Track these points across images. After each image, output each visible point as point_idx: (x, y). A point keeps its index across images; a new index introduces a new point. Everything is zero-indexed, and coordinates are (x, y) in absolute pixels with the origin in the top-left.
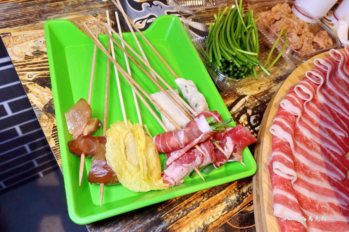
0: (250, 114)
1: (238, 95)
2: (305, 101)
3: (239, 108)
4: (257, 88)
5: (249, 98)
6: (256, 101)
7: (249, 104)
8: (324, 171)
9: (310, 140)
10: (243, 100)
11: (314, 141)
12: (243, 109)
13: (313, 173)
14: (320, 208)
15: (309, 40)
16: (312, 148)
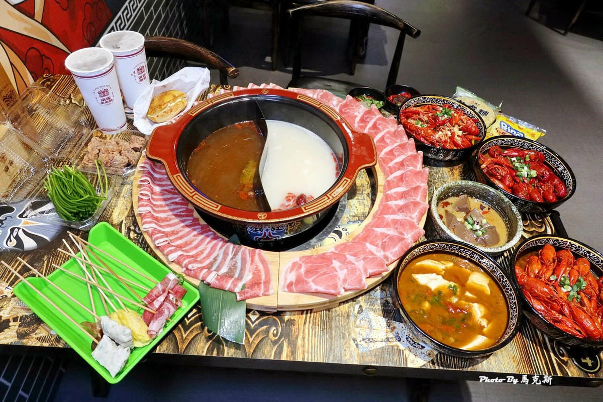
0: (134, 229)
1: (118, 225)
2: (149, 199)
3: (125, 231)
4: (125, 210)
5: (126, 220)
6: (131, 218)
7: (129, 224)
8: (182, 224)
9: (167, 217)
10: (123, 225)
11: (169, 215)
13: (178, 230)
14: (190, 242)
15: (128, 151)
16: (170, 220)
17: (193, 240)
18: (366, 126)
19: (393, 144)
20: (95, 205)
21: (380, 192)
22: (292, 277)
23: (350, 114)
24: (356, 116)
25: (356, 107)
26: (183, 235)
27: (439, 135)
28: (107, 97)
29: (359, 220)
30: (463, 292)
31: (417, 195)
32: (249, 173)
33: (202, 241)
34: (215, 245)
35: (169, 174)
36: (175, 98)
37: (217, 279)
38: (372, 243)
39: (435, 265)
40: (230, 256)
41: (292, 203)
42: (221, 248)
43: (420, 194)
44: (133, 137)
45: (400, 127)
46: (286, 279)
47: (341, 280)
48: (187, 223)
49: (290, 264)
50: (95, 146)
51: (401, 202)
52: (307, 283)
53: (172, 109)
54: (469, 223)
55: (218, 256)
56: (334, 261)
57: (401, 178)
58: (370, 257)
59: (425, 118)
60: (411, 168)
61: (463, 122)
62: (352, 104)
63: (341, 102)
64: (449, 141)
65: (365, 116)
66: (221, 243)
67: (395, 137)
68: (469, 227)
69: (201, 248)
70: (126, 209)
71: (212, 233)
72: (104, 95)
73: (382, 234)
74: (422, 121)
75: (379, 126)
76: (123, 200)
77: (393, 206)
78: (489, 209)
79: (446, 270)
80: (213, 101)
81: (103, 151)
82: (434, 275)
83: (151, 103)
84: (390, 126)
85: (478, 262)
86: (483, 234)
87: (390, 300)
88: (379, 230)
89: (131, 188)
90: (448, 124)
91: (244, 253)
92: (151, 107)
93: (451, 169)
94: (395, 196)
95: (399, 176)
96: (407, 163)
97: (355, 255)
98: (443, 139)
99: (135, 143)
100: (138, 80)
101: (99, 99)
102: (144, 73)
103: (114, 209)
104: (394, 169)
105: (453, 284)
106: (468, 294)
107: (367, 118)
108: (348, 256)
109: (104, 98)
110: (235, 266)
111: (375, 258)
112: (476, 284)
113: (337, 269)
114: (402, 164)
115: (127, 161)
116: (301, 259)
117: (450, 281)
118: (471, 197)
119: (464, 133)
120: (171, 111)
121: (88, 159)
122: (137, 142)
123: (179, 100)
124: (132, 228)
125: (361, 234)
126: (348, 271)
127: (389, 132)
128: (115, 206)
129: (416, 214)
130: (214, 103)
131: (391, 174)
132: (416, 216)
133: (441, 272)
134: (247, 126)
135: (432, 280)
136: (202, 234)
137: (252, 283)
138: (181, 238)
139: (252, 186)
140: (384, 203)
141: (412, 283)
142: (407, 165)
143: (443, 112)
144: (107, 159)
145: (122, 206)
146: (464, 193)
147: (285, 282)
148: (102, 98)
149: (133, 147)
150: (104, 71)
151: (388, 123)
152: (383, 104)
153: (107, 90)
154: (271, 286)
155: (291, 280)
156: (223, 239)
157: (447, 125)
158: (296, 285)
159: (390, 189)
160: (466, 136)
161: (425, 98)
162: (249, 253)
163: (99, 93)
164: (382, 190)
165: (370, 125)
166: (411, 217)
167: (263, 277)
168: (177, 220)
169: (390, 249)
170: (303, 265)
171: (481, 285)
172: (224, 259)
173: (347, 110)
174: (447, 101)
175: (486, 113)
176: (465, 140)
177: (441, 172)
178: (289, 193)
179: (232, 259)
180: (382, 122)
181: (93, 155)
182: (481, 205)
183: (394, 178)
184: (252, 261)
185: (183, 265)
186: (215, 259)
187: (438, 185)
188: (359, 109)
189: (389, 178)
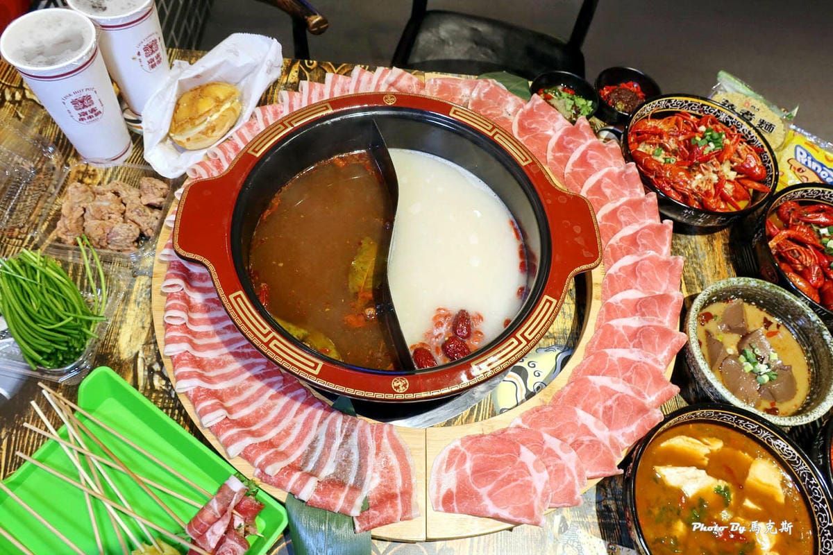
0: (159, 369)
1: (131, 362)
2: (185, 323)
3: (144, 375)
4: (141, 330)
5: (143, 352)
6: (151, 348)
7: (149, 359)
8: (248, 374)
9: (219, 357)
10: (140, 361)
11: (223, 355)
12: (149, 371)
13: (241, 387)
14: (265, 410)
15: (138, 212)
16: (225, 364)
17: (271, 408)
18: (568, 158)
19: (617, 199)
20: (85, 334)
21: (597, 299)
22: (450, 482)
23: (538, 132)
24: (548, 138)
25: (549, 119)
26: (252, 396)
27: (698, 181)
28: (89, 108)
29: (556, 344)
30: (740, 500)
31: (664, 313)
32: (364, 267)
33: (286, 408)
34: (311, 417)
35: (221, 292)
36: (219, 102)
37: (317, 491)
38: (587, 409)
39: (692, 447)
40: (338, 441)
41: (444, 330)
42: (321, 423)
43: (670, 311)
44: (145, 182)
45: (629, 167)
46: (439, 486)
47: (539, 495)
48: (257, 370)
49: (445, 454)
50: (75, 203)
51: (634, 322)
52: (479, 498)
53: (214, 126)
54: (748, 360)
55: (316, 440)
56: (523, 449)
57: (633, 271)
58: (586, 439)
59: (672, 144)
60: (652, 253)
61: (740, 156)
62: (542, 113)
63: (521, 106)
64: (713, 192)
65: (565, 137)
66: (320, 413)
67: (622, 185)
68: (748, 367)
69: (284, 424)
70: (143, 328)
71: (302, 391)
72: (85, 106)
73: (604, 389)
74: (666, 149)
75: (592, 161)
76: (136, 308)
77: (621, 329)
78: (778, 326)
79: (712, 456)
80: (292, 122)
81: (92, 211)
82: (692, 471)
83: (175, 111)
84: (611, 163)
85: (766, 442)
86: (770, 380)
87: (611, 504)
88: (599, 381)
89: (149, 283)
90: (715, 162)
91: (362, 431)
92: (174, 119)
93: (710, 239)
94: (623, 307)
95: (630, 265)
96: (644, 241)
97: (557, 435)
98: (704, 188)
99: (151, 195)
100: (147, 66)
101: (76, 114)
102: (157, 52)
103: (120, 328)
104: (619, 251)
105: (722, 484)
106: (748, 504)
107: (569, 143)
108: (546, 437)
109: (84, 110)
110: (347, 460)
111: (595, 445)
112: (760, 482)
113: (531, 468)
114: (633, 241)
115: (137, 233)
116: (463, 442)
117: (718, 477)
118: (749, 303)
119: (739, 176)
120: (213, 131)
121: (63, 230)
122: (154, 193)
123: (227, 105)
124: (156, 367)
125: (568, 389)
126: (550, 473)
127: (608, 175)
128: (122, 322)
129: (665, 353)
130: (296, 125)
131: (615, 261)
132: (665, 357)
133: (703, 459)
134: (354, 162)
135: (689, 479)
136: (284, 393)
137: (380, 494)
138: (247, 403)
139: (370, 295)
140: (604, 323)
141: (655, 483)
142: (644, 245)
143: (708, 138)
144: (100, 232)
145: (134, 322)
146: (738, 296)
147: (438, 492)
148: (80, 111)
149: (147, 203)
150: (80, 64)
151: (608, 156)
152: (592, 106)
153: (89, 98)
154: (414, 499)
155: (450, 487)
156: (323, 403)
157: (712, 163)
158: (459, 502)
159: (614, 293)
160: (742, 181)
161: (670, 101)
162: (372, 432)
163: (74, 102)
164: (600, 294)
165: (575, 156)
166: (656, 361)
167: (399, 482)
168: (236, 365)
169: (622, 428)
170: (469, 455)
171: (769, 486)
172: (328, 446)
173: (532, 123)
174: (709, 107)
175: (770, 127)
176: (740, 187)
177: (693, 246)
178: (439, 309)
179: (342, 444)
180: (598, 154)
181: (74, 221)
182: (765, 320)
183: (620, 270)
184: (379, 448)
185: (257, 463)
186: (312, 447)
187: (689, 272)
188: (554, 122)
189: (611, 271)
